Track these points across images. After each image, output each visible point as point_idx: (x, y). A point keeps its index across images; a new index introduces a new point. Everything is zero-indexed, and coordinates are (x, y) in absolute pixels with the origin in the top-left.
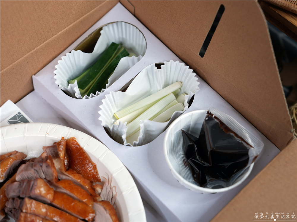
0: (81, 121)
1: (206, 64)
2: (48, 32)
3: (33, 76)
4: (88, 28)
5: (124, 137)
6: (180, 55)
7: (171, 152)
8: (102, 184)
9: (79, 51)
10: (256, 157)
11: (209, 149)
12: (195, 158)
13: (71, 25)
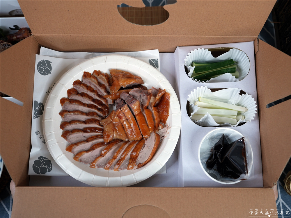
0: (180, 88)
1: (266, 113)
2: (201, 32)
3: (178, 47)
4: (225, 43)
5: (192, 114)
6: (259, 96)
7: (210, 139)
8: (164, 126)
9: (210, 52)
10: (244, 179)
11: (226, 155)
12: (218, 152)
13: (216, 36)
